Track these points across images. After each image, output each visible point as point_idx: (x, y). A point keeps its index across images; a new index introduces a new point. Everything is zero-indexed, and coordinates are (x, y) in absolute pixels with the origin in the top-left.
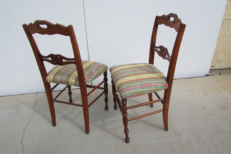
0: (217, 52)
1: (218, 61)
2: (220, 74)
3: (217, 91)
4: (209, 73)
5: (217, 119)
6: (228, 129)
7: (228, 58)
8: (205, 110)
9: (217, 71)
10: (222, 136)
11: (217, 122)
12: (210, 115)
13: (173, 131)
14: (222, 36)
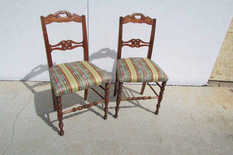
0: (218, 63)
1: (218, 73)
2: (219, 86)
3: (210, 103)
4: (208, 83)
5: (203, 130)
6: (210, 142)
7: (229, 71)
8: (193, 119)
9: (216, 82)
10: (202, 147)
11: (202, 133)
12: (196, 125)
13: (156, 135)
14: (226, 48)
